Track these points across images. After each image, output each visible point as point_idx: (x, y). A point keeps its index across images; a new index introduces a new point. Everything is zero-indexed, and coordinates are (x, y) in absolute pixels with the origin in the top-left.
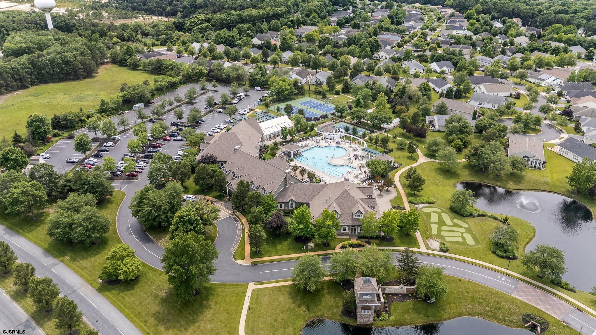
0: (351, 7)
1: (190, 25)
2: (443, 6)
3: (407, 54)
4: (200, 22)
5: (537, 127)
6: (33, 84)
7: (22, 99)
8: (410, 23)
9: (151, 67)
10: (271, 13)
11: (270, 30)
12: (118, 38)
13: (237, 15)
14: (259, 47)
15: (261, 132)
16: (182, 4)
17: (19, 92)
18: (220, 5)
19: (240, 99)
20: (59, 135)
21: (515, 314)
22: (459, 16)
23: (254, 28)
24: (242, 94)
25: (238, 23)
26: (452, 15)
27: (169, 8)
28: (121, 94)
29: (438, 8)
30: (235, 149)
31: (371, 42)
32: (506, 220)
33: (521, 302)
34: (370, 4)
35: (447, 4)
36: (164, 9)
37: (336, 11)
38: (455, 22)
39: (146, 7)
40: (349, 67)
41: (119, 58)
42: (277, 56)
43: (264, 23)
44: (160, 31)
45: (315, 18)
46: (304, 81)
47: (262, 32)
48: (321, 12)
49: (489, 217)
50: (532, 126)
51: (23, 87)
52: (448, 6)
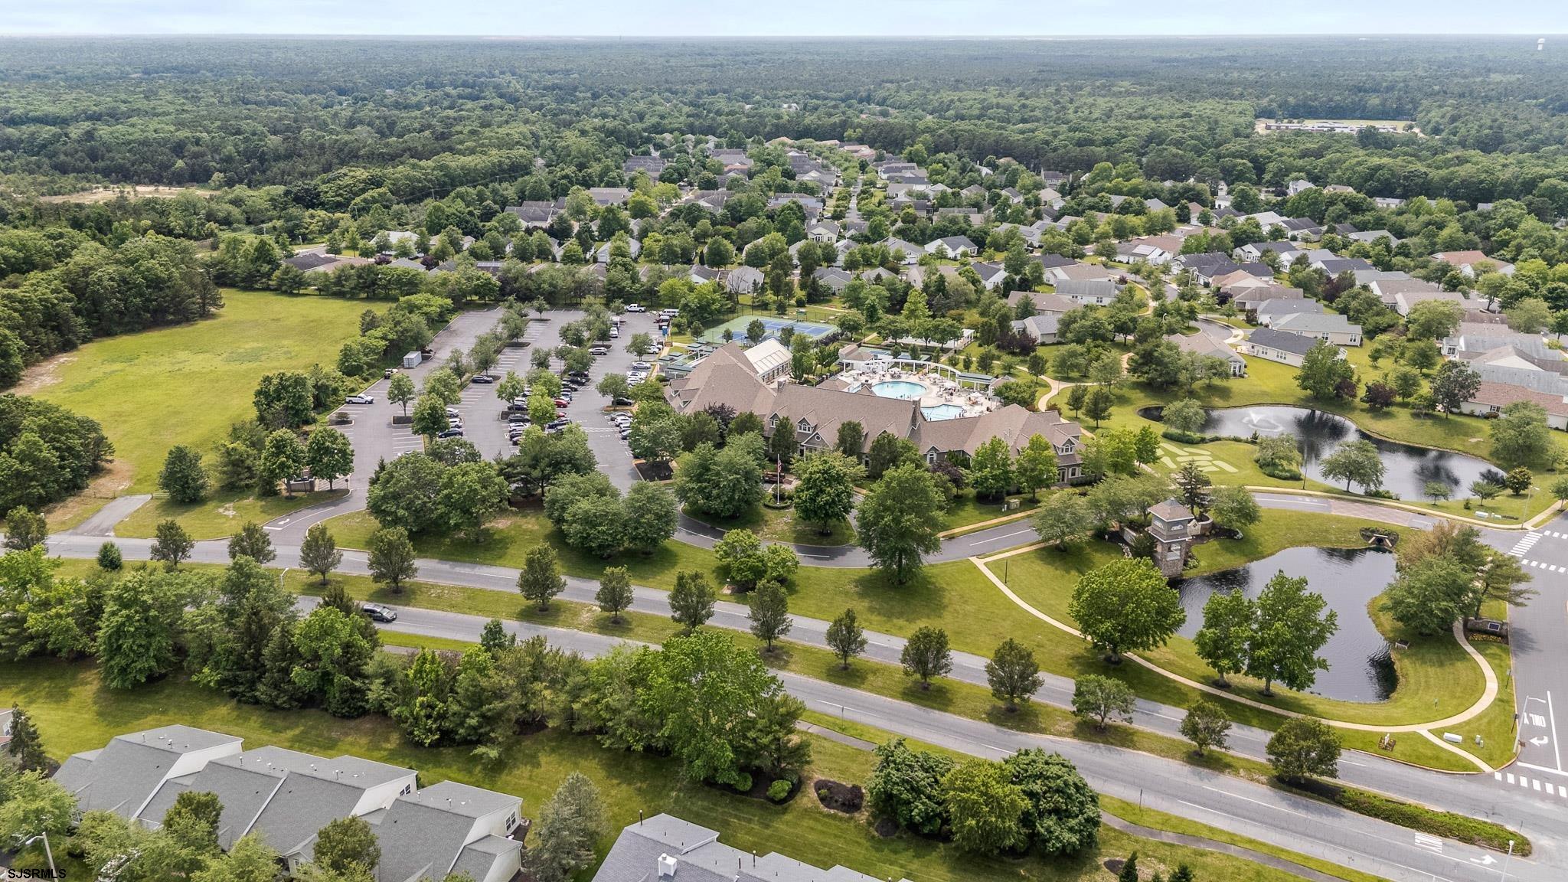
0: (651, 147)
2: (841, 139)
3: (875, 227)
5: (1192, 323)
6: (86, 340)
11: (522, 198)
17: (63, 358)
21: (1349, 532)
22: (895, 160)
26: (879, 158)
27: (180, 163)
29: (835, 145)
32: (1255, 437)
33: (1348, 518)
35: (849, 136)
37: (627, 156)
38: (898, 170)
39: (101, 164)
41: (241, 270)
48: (607, 157)
49: (1229, 439)
51: (68, 346)
52: (850, 141)
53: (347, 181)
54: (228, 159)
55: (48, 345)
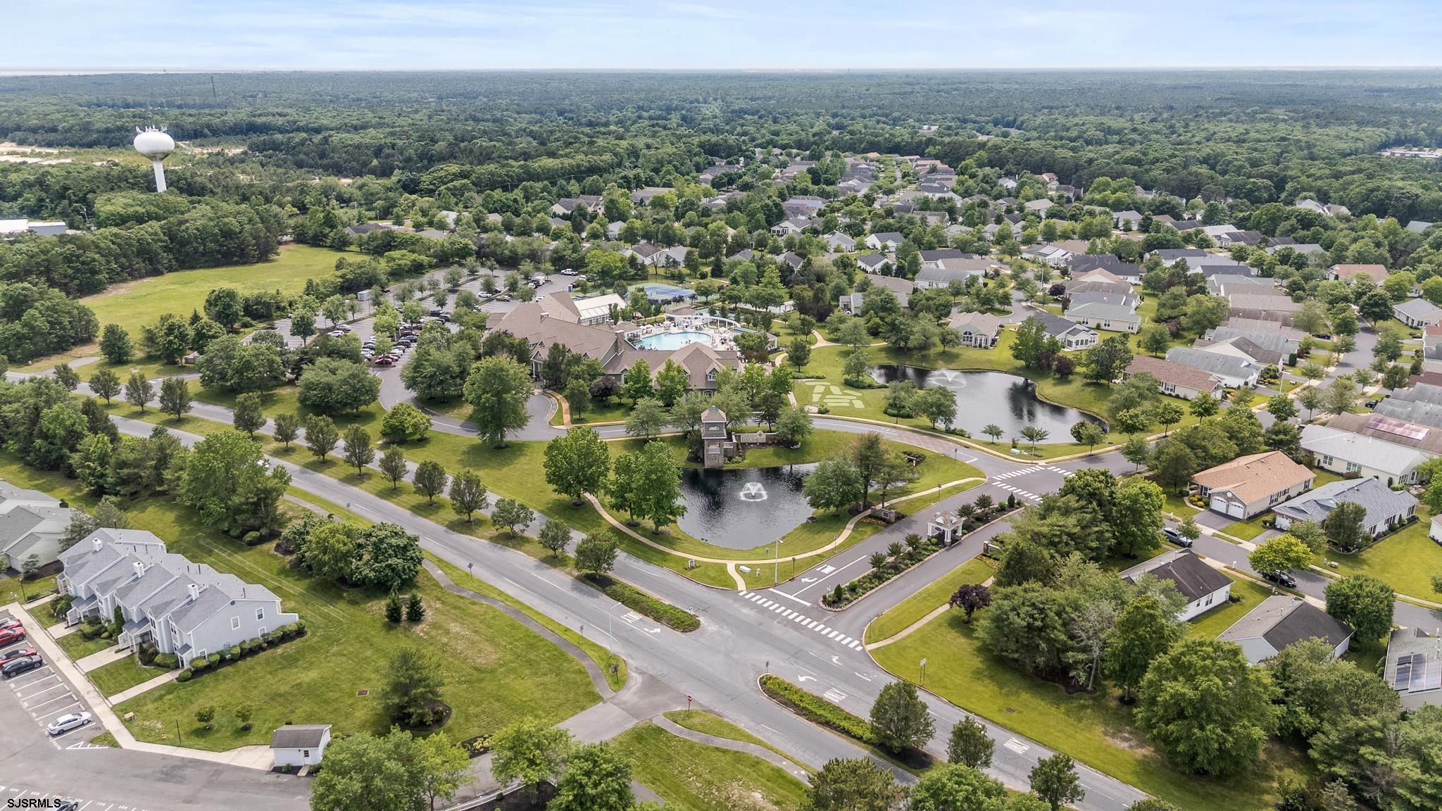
0: (742, 159)
1: (431, 184)
3: (827, 223)
4: (450, 177)
5: (1007, 308)
6: (171, 269)
7: (160, 288)
8: (850, 182)
9: (375, 244)
10: (586, 164)
11: (583, 193)
12: (293, 206)
13: (520, 167)
14: (565, 217)
15: (578, 314)
16: (401, 154)
17: (151, 280)
18: (481, 154)
19: (538, 285)
20: (252, 326)
22: (946, 172)
23: (555, 190)
24: (541, 278)
25: (524, 180)
26: (933, 170)
27: (375, 162)
28: (339, 273)
29: (911, 160)
30: (542, 317)
31: (767, 205)
34: (781, 154)
35: (929, 153)
36: (365, 164)
37: (712, 164)
38: (934, 181)
39: (325, 161)
40: (726, 242)
41: (311, 233)
42: (598, 226)
43: (573, 182)
44: (372, 194)
45: (670, 174)
46: (648, 261)
47: (569, 195)
48: (682, 165)
50: (997, 306)
51: (156, 272)
52: (930, 156)
53: (443, 173)
54: (409, 160)
55: (138, 270)
